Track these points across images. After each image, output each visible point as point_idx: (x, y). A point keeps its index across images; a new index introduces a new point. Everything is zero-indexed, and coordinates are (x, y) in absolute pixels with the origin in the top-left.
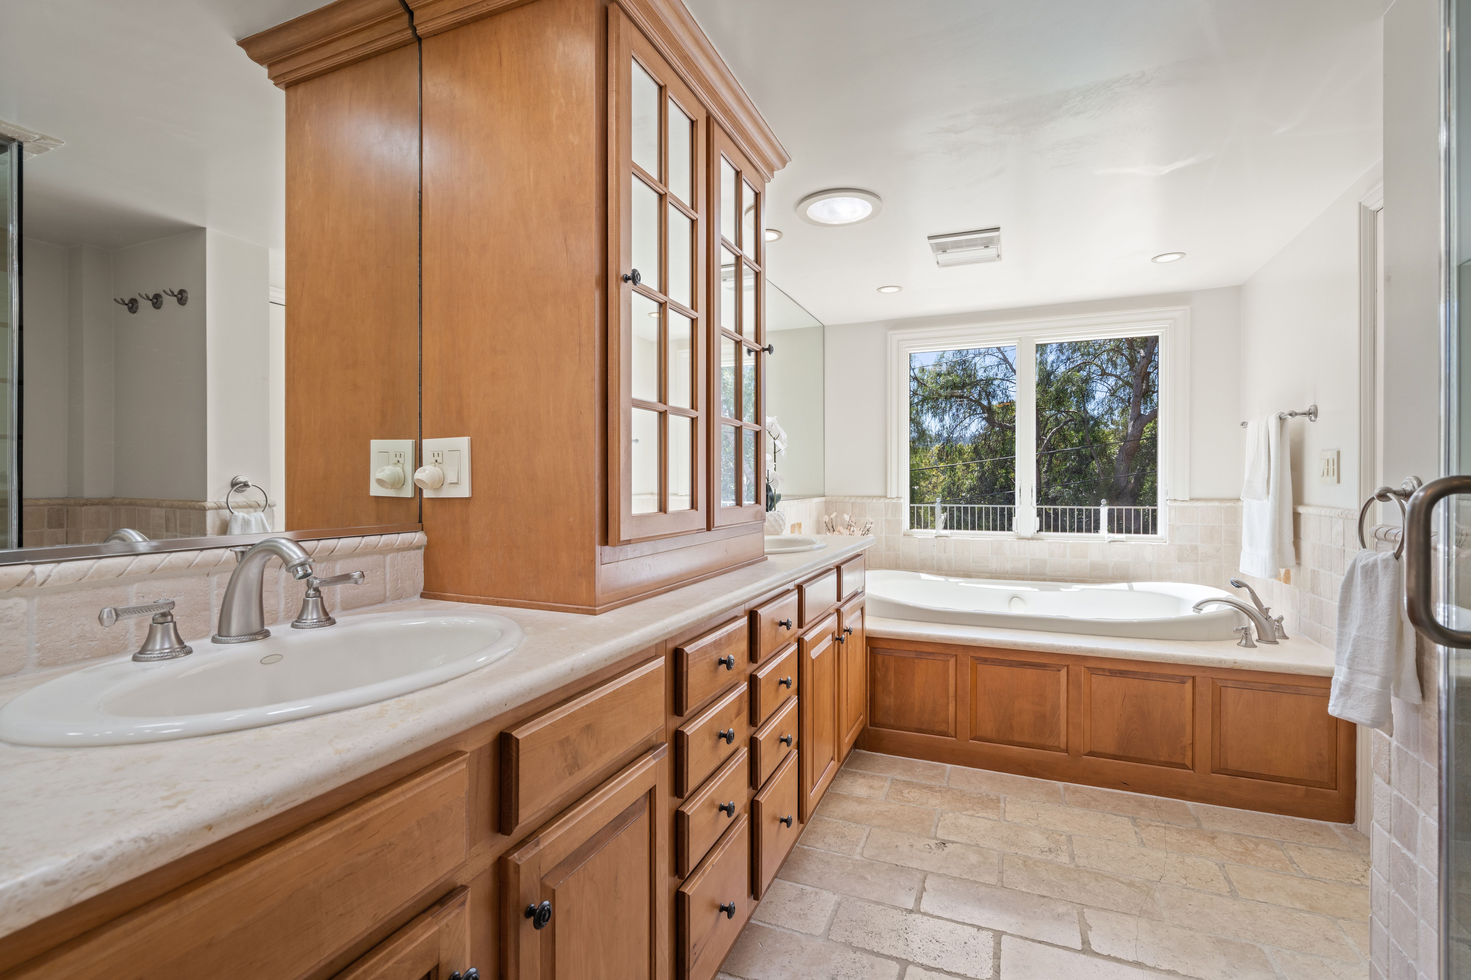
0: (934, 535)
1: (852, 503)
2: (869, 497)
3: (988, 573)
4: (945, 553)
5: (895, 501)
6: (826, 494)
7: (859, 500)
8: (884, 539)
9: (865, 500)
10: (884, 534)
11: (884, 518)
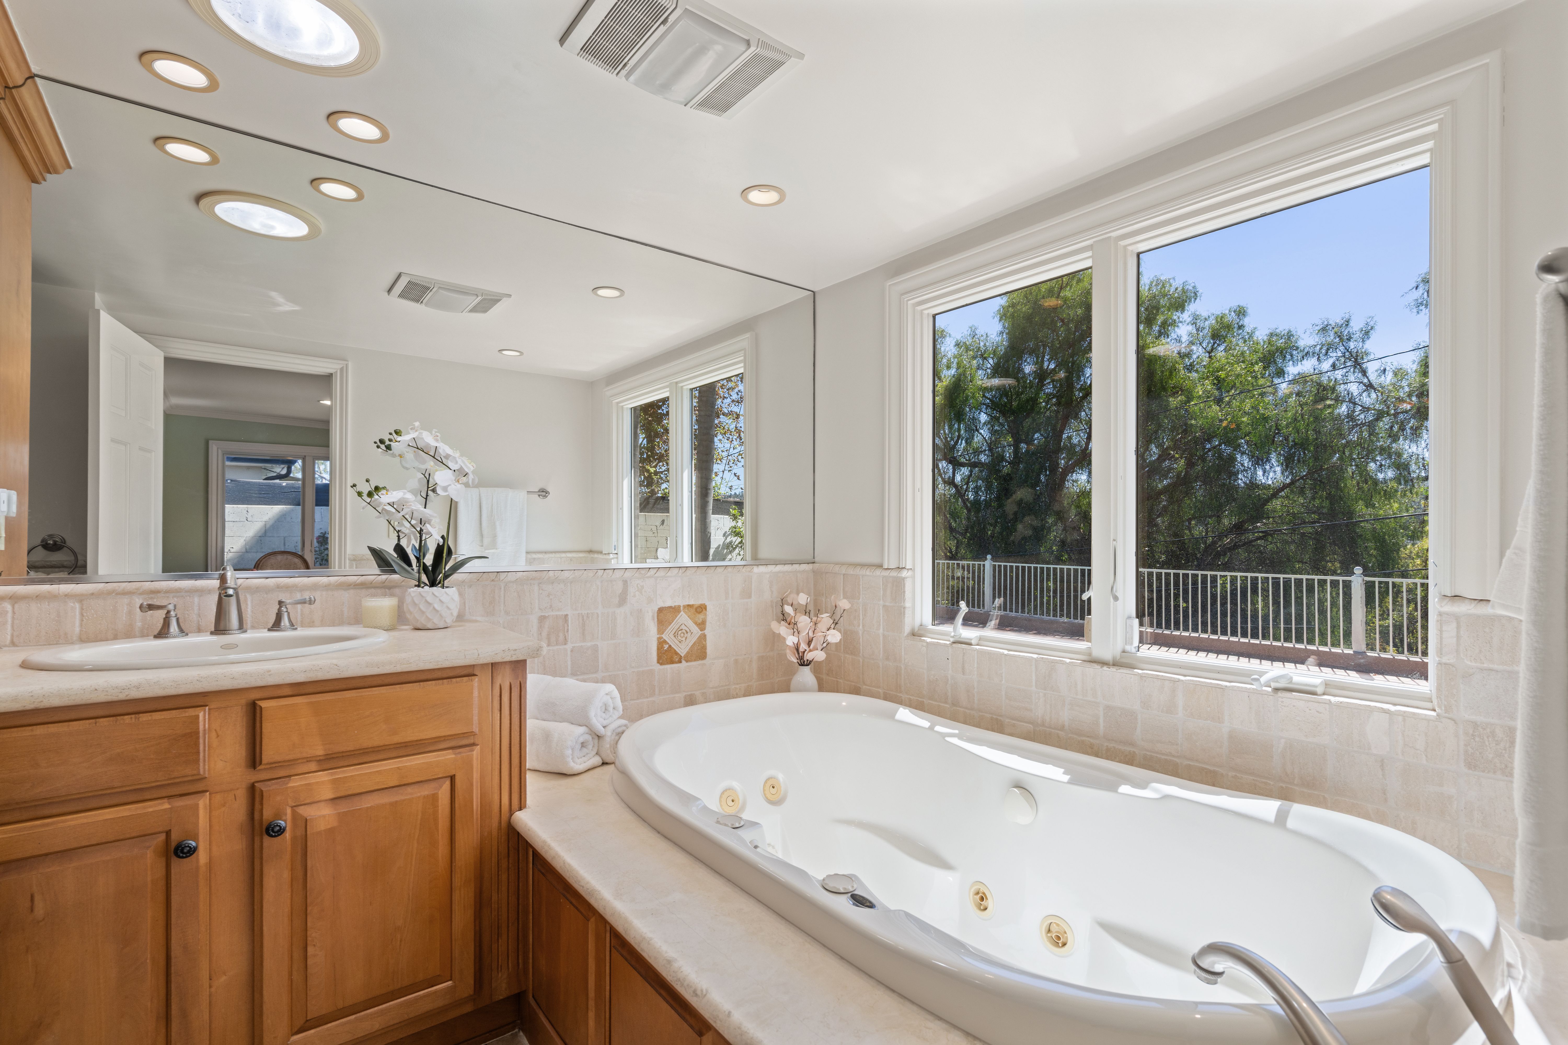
0: (952, 640)
1: (844, 575)
2: (863, 565)
3: (1030, 723)
4: (964, 674)
5: (894, 574)
6: (816, 559)
7: (851, 571)
8: (881, 638)
9: (858, 571)
10: (881, 631)
11: (881, 602)
